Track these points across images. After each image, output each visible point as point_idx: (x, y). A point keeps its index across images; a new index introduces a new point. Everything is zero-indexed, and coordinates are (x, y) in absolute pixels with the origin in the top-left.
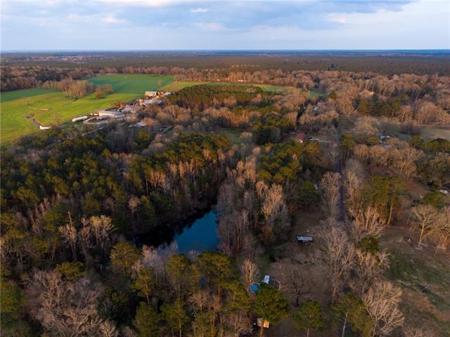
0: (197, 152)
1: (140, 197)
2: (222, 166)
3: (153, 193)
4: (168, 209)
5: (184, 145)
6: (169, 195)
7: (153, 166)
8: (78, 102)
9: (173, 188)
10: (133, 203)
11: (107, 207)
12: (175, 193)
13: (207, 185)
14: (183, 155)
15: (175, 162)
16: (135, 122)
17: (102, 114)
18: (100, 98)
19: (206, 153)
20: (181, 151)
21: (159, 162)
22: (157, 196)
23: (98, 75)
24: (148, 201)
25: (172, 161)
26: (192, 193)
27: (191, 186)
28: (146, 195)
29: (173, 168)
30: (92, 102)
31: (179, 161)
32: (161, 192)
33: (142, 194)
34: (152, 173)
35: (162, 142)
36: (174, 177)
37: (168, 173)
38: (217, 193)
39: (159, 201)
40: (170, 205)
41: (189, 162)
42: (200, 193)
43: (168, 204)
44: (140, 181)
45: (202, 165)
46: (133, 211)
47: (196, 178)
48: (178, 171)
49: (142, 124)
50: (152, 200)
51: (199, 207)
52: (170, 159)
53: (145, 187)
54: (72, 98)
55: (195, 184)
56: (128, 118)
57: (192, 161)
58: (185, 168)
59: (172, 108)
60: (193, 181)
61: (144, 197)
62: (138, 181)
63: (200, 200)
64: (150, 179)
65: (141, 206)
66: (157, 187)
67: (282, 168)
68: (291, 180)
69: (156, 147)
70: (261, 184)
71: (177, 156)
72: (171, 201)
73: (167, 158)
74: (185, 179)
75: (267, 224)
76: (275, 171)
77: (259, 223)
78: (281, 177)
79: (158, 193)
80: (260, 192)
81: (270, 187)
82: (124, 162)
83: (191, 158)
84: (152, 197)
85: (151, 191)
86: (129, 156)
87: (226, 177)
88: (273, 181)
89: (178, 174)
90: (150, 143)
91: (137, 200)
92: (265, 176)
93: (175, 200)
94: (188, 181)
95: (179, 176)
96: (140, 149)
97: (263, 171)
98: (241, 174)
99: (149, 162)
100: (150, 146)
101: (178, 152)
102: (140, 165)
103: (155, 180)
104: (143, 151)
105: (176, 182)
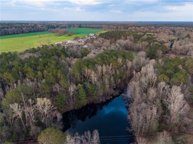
0: (114, 60)
1: (77, 85)
2: (129, 69)
3: (86, 83)
4: (94, 94)
5: (107, 55)
6: (95, 85)
7: (88, 66)
8: (60, 37)
9: (98, 80)
10: (72, 88)
11: (54, 90)
12: (99, 84)
13: (119, 80)
14: (106, 61)
15: (101, 64)
16: (83, 45)
17: (69, 42)
18: (70, 36)
19: (120, 60)
20: (105, 58)
21: (91, 64)
22: (88, 85)
23: (71, 28)
24: (82, 88)
25: (99, 64)
26: (110, 84)
27: (109, 80)
28: (81, 84)
29: (99, 68)
30: (66, 37)
31: (103, 64)
32: (91, 82)
33: (79, 83)
34: (86, 70)
35: (94, 53)
36: (100, 73)
37: (96, 70)
38: (126, 86)
39: (89, 88)
40: (95, 92)
41: (109, 65)
42: (115, 85)
43: (95, 91)
44: (79, 74)
45: (116, 68)
47: (112, 75)
48: (102, 70)
49: (86, 46)
50: (84, 87)
51: (114, 94)
52: (98, 62)
53: (81, 79)
54: (58, 36)
55: (112, 79)
56: (80, 44)
57: (111, 64)
58: (107, 68)
59: (101, 39)
60: (111, 77)
61: (80, 85)
62: (77, 74)
63: (114, 89)
64: (85, 74)
65: (77, 90)
66: (89, 79)
67: (176, 74)
68: (184, 83)
69: (91, 55)
70: (162, 84)
71: (102, 62)
72: (97, 89)
73: (96, 62)
74: (106, 75)
75: (173, 118)
76: (170, 76)
77: (164, 116)
78: (177, 80)
79: (89, 83)
80: (161, 90)
81: (171, 87)
82: (72, 62)
83: (110, 63)
84: (84, 85)
85: (84, 81)
86: (75, 59)
87: (133, 76)
88: (170, 82)
89: (102, 72)
90: (88, 54)
91: (75, 86)
92: (165, 78)
93: (99, 88)
94: (108, 77)
95: (103, 73)
96: (82, 57)
97: (163, 75)
98: (143, 75)
99: (86, 63)
100: (87, 55)
101: (103, 59)
102: (80, 65)
103: (88, 74)
104: (84, 58)
105: (101, 76)
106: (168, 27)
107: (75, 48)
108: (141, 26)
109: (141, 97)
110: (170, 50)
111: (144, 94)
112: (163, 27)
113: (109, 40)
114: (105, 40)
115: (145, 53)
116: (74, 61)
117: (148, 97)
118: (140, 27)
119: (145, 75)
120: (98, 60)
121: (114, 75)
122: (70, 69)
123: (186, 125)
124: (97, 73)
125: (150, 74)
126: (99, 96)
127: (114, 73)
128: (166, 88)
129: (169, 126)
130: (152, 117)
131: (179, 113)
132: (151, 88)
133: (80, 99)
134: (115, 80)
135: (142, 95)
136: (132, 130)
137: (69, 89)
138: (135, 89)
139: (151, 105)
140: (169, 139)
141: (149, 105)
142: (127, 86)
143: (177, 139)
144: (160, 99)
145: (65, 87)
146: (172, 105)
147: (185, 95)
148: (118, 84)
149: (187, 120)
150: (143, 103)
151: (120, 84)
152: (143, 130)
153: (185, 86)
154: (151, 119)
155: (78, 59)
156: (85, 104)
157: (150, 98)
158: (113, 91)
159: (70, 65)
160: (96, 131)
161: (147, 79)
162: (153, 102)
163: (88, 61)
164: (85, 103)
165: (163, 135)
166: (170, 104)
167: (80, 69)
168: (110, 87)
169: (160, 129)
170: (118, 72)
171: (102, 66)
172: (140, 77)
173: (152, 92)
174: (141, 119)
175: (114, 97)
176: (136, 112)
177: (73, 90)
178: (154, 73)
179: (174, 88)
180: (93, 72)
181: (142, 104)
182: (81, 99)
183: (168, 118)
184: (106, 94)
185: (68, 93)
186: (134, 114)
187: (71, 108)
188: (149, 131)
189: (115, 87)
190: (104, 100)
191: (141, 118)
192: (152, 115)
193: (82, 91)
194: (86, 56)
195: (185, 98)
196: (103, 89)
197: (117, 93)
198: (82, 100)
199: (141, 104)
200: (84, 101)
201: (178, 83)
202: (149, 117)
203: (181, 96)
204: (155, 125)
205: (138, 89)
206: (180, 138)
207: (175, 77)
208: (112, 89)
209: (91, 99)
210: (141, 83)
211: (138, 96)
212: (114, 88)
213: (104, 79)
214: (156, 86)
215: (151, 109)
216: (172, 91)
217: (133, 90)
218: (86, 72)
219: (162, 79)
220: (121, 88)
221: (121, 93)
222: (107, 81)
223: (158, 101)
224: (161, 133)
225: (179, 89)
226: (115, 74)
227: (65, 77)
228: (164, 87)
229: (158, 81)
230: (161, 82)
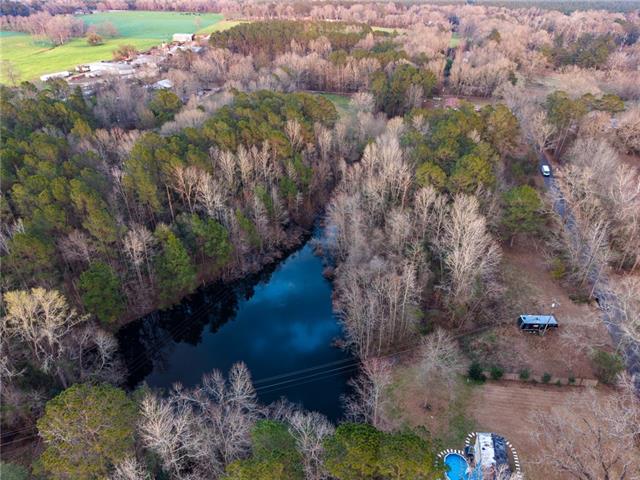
0: (275, 127)
1: (152, 228)
2: (325, 156)
3: (184, 218)
4: (220, 252)
5: (247, 112)
6: (220, 221)
7: (182, 154)
8: (58, 50)
9: (227, 204)
10: (136, 242)
11: (71, 255)
12: (232, 216)
13: (299, 197)
14: (246, 133)
15: (230, 147)
16: (153, 81)
17: (97, 67)
18: (95, 45)
19: (294, 127)
20: (241, 123)
21: (196, 147)
22: (194, 224)
23: (94, 12)
24: (171, 236)
25: (223, 145)
26: (270, 214)
27: (266, 199)
28: (168, 223)
29: (227, 159)
30: (81, 51)
31: (237, 145)
32: (202, 214)
33: (158, 219)
34: (180, 172)
35: (201, 108)
36: (230, 179)
37: (215, 170)
38: (321, 211)
39: (197, 235)
40: (223, 244)
41: (260, 148)
42: (286, 213)
43: (219, 240)
44: (153, 189)
45: (285, 155)
46: (137, 263)
47: (275, 181)
48: (237, 166)
49: (165, 83)
50: (182, 233)
51: (285, 243)
52: (220, 140)
53: (165, 204)
54: (47, 44)
55: (274, 194)
56: (142, 74)
57: (266, 145)
58: (252, 160)
59: (218, 54)
60: (269, 189)
61: (163, 227)
62: (148, 189)
63: (286, 227)
64: (177, 185)
65: (158, 247)
66: (192, 202)
67: (464, 158)
68: (486, 185)
69: (189, 116)
70: (427, 194)
71: (233, 137)
72: (225, 233)
73: (212, 138)
74: (253, 184)
75: (458, 290)
76: (447, 166)
77: (436, 287)
78: (466, 178)
79: (195, 216)
80: (425, 213)
81: (451, 201)
82: (120, 147)
83: (262, 140)
84: (180, 226)
85: (178, 212)
86: (132, 136)
87: (340, 179)
88: (448, 186)
89: (238, 174)
90: (178, 112)
91: (145, 234)
92: (434, 176)
93: (235, 230)
94: (260, 189)
95: (240, 178)
96: (159, 124)
97: (427, 165)
98: (370, 172)
99: (174, 146)
100: (176, 117)
101: (234, 126)
102: (153, 154)
103: (188, 186)
104: (163, 127)
105: (234, 190)
106: (436, 7)
107: (124, 92)
108: (353, 4)
109: (369, 241)
110: (446, 84)
111: (377, 232)
112: (422, 6)
113: (250, 58)
114: (236, 57)
115: (370, 97)
116: (129, 143)
117: (387, 239)
118: (349, 8)
119: (376, 171)
120: (217, 132)
121: (280, 180)
122: (116, 173)
123: (493, 305)
124: (221, 179)
125: (391, 166)
126: (234, 255)
127: (278, 170)
128: (437, 205)
129: (451, 315)
130: (402, 296)
131: (475, 273)
132: (394, 210)
133: (172, 275)
134: (285, 197)
135: (369, 236)
136: (351, 343)
137: (128, 246)
138: (348, 220)
139: (397, 262)
140: (451, 348)
141: (392, 264)
142: (324, 212)
143: (473, 344)
144: (422, 241)
145: (111, 239)
146: (456, 254)
147: (488, 219)
148: (294, 210)
149: (496, 290)
150: (375, 257)
151: (301, 207)
152: (381, 337)
153: (489, 193)
154: (399, 302)
155: (144, 133)
156: (191, 290)
157: (394, 241)
158: (280, 236)
159: (113, 159)
160: (238, 366)
161: (382, 185)
162: (403, 251)
163: (182, 137)
164: (192, 284)
165: (436, 340)
166: (451, 250)
167: (156, 170)
168: (271, 223)
169: (427, 328)
170: (291, 170)
171: (235, 152)
172: (360, 179)
173: (399, 221)
174: (372, 308)
175: (286, 253)
176: (356, 290)
177: (140, 249)
178: (403, 161)
179: (461, 201)
180: (206, 178)
181: (372, 261)
182: (176, 274)
183: (447, 292)
184: (261, 245)
185: (122, 259)
186: (352, 296)
188: (396, 337)
189: (287, 220)
190: (256, 266)
191: (373, 302)
192: (403, 289)
193: (173, 245)
194: (172, 119)
195: (489, 229)
196: (250, 232)
197: (296, 237)
198: (179, 276)
199: (368, 262)
200: (188, 280)
201: (469, 186)
202: (393, 298)
203: (478, 224)
204: (412, 317)
205: (357, 219)
206: (480, 341)
207: (462, 169)
208: (277, 227)
209: (211, 271)
210: (365, 197)
211: (358, 238)
212: (284, 222)
213: (248, 199)
214: (411, 201)
215: (400, 273)
216: (455, 213)
217: (342, 223)
218: (178, 178)
219: (426, 178)
220: (306, 222)
221: (307, 238)
222: (257, 204)
223: (417, 246)
224: (431, 338)
225: (473, 203)
226: (281, 176)
227: (103, 204)
228: (433, 203)
229: (415, 187)
230: (424, 189)
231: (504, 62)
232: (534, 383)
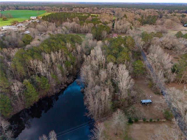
0: (62, 45)
1: (22, 81)
2: (79, 53)
4: (46, 87)
5: (54, 41)
6: (45, 77)
7: (32, 56)
9: (48, 71)
12: (49, 75)
13: (72, 67)
14: (54, 47)
15: (48, 52)
16: (24, 31)
18: (5, 20)
19: (69, 45)
20: (52, 44)
21: (37, 53)
22: (37, 79)
24: (29, 83)
25: (46, 52)
26: (62, 73)
27: (61, 68)
28: (28, 79)
29: (47, 56)
31: (51, 51)
32: (39, 75)
33: (24, 78)
34: (31, 62)
35: (39, 40)
36: (49, 62)
37: (43, 60)
38: (79, 71)
39: (38, 82)
40: (47, 84)
41: (58, 52)
42: (67, 72)
43: (46, 83)
44: (22, 68)
45: (66, 54)
46: (17, 94)
47: (63, 62)
48: (51, 58)
49: (28, 32)
50: (33, 82)
51: (68, 82)
52: (45, 50)
53: (27, 72)
55: (63, 66)
57: (60, 51)
58: (56, 56)
59: (45, 22)
60: (62, 65)
61: (26, 81)
62: (20, 68)
63: (68, 76)
64: (30, 66)
65: (25, 87)
66: (36, 71)
67: (121, 53)
68: (128, 60)
69: (35, 43)
70: (111, 65)
71: (49, 49)
72: (48, 81)
73: (42, 50)
74: (56, 64)
75: (122, 95)
76: (116, 56)
77: (116, 94)
78: (122, 59)
79: (37, 76)
80: (110, 70)
81: (118, 66)
82: (11, 54)
83: (59, 49)
84: (32, 80)
85: (32, 75)
86: (15, 50)
87: (84, 60)
88: (117, 62)
89: (51, 61)
90: (31, 41)
91: (19, 84)
92: (112, 59)
93: (51, 80)
94: (59, 65)
97: (110, 56)
98: (93, 58)
99: (29, 53)
100: (31, 43)
101: (49, 45)
102: (22, 56)
103: (34, 66)
104: (26, 46)
105: (50, 66)
106: (108, 8)
107: (14, 35)
108: (85, 7)
109: (94, 80)
110: (113, 30)
111: (97, 77)
112: (104, 8)
113: (54, 24)
114: (50, 23)
115: (91, 35)
116: (14, 53)
117: (100, 79)
118: (83, 8)
119: (95, 57)
120: (44, 47)
121: (65, 61)
122: (9, 63)
123: (133, 97)
124: (46, 63)
125: (99, 56)
126: (51, 87)
127: (64, 59)
128: (114, 68)
129: (121, 102)
130: (106, 98)
131: (127, 89)
132: (101, 70)
134: (67, 67)
135: (94, 78)
137: (13, 89)
139: (104, 87)
140: (122, 115)
141: (102, 87)
143: (128, 111)
144: (110, 79)
145: (7, 87)
146: (121, 83)
147: (129, 71)
148: (70, 71)
149: (134, 93)
150: (97, 85)
151: (73, 70)
153: (129, 63)
155: (20, 49)
156: (37, 100)
157: (102, 79)
158: (66, 79)
159: (9, 58)
160: (52, 132)
161: (97, 62)
162: (105, 83)
163: (32, 50)
164: (37, 99)
166: (119, 82)
167: (23, 62)
168: (63, 76)
170: (69, 58)
171: (50, 54)
172: (90, 60)
173: (103, 74)
174: (96, 103)
175: (68, 85)
176: (91, 97)
177: (18, 89)
178: (103, 54)
179: (121, 66)
180: (40, 63)
181: (96, 87)
182: (31, 96)
183: (119, 95)
184: (60, 83)
185: (11, 93)
186: (90, 99)
187: (20, 108)
189: (68, 74)
190: (59, 90)
191: (97, 101)
192: (106, 96)
193: (30, 87)
194: (29, 44)
195: (130, 74)
196: (56, 79)
197: (71, 79)
198: (32, 97)
199: (94, 87)
200: (35, 97)
201: (122, 61)
202: (103, 99)
203: (126, 73)
204: (109, 105)
205: (90, 73)
206: (130, 109)
207: (120, 56)
208: (65, 77)
209: (43, 93)
210: (92, 65)
211: (91, 79)
212: (67, 75)
213: (55, 68)
214: (106, 66)
215: (104, 90)
216: (119, 70)
217: (86, 74)
218: (31, 64)
219: (110, 59)
220: (75, 75)
221: (75, 79)
222: (58, 70)
223: (109, 81)
225: (124, 67)
226: (66, 60)
227: (4, 74)
229: (107, 63)
230: (110, 63)
231: (129, 24)
232: (147, 122)
